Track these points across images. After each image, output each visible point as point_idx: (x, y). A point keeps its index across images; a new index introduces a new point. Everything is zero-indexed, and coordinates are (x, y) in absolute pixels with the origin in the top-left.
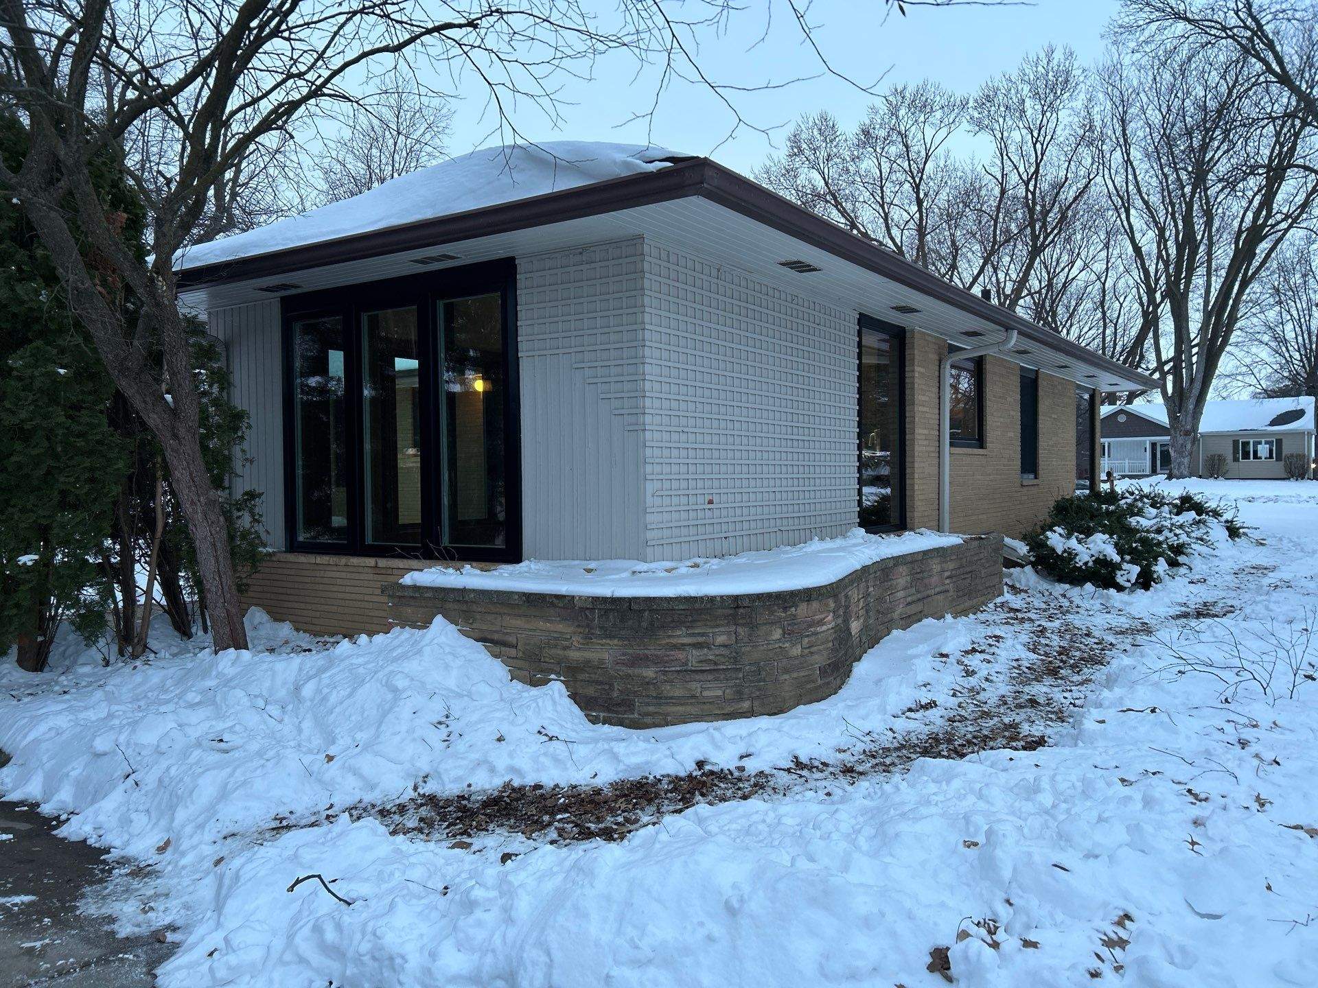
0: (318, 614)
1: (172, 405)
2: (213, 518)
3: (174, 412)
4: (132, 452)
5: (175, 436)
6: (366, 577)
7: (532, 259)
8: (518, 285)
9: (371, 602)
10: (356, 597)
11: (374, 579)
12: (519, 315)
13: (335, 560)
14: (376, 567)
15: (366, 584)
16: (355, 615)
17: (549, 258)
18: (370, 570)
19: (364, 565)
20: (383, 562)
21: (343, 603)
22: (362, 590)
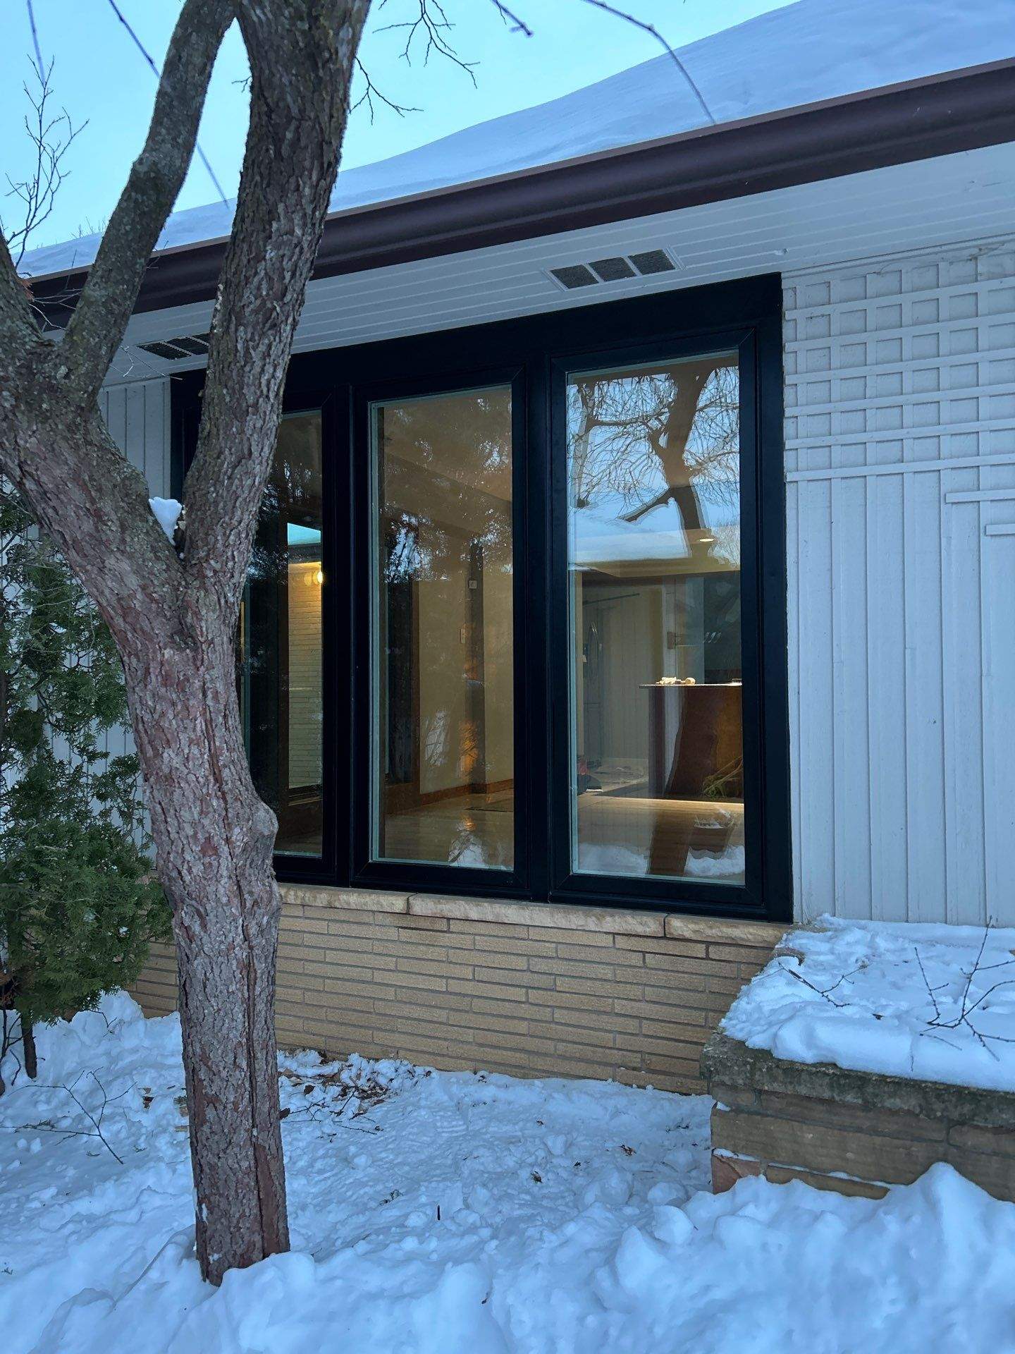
5: (184, 635)
6: (377, 933)
7: (827, 277)
8: (787, 331)
9: (392, 986)
10: (354, 973)
11: (403, 939)
12: (788, 395)
13: (300, 894)
14: (407, 914)
15: (379, 948)
16: (350, 1010)
17: (878, 273)
18: (389, 920)
19: (375, 908)
20: (424, 904)
21: (317, 984)
22: (366, 959)
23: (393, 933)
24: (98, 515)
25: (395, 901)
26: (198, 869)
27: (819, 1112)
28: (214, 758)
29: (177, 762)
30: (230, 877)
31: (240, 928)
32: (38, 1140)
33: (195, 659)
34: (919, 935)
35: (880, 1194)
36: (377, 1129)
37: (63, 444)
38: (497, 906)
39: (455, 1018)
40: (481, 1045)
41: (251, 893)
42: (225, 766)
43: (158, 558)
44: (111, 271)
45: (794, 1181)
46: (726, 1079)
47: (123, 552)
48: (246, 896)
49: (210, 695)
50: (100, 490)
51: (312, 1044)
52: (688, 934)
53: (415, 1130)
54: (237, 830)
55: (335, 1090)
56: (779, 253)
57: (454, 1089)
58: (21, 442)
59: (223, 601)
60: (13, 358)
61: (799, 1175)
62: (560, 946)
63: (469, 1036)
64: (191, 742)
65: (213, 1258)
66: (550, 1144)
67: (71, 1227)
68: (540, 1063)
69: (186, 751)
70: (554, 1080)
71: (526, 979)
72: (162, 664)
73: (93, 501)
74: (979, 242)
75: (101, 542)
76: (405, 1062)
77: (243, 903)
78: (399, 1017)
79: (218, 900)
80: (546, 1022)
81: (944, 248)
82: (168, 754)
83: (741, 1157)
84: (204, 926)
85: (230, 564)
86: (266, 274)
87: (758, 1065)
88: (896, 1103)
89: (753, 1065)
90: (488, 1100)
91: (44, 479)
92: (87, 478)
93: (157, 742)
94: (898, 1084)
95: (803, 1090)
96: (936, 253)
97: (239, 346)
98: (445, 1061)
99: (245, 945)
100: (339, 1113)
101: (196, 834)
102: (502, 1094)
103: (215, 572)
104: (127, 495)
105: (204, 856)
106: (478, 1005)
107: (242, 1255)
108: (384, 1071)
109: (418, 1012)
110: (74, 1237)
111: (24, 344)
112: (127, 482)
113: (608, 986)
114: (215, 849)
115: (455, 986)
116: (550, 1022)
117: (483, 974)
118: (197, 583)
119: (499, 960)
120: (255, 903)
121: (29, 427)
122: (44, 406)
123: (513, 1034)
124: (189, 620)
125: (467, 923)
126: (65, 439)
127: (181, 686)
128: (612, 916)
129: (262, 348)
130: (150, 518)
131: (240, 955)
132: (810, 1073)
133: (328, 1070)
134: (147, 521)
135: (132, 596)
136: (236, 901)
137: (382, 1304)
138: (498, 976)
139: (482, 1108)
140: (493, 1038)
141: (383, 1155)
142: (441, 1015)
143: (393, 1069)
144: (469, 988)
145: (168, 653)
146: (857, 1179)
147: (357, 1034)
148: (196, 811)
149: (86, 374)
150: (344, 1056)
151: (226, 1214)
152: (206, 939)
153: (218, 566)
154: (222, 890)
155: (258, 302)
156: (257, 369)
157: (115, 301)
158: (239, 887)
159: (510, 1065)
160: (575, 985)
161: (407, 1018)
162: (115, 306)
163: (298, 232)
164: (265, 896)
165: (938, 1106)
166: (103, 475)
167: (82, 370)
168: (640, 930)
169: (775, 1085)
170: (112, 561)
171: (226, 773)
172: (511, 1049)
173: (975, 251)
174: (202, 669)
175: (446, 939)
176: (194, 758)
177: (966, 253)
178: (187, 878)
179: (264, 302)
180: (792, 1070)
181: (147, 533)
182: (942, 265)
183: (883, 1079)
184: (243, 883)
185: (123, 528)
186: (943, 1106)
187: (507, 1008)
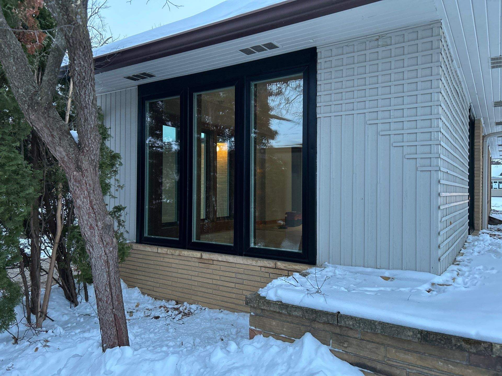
0: (158, 285)
1: (77, 140)
2: (108, 240)
3: (79, 147)
4: (41, 180)
5: (79, 168)
6: (193, 264)
7: (331, 48)
8: (318, 67)
9: (197, 281)
10: (186, 277)
11: (200, 266)
12: (319, 88)
13: (171, 251)
14: (201, 258)
15: (193, 269)
16: (185, 288)
17: (347, 46)
18: (196, 260)
19: (192, 256)
20: (206, 255)
21: (176, 280)
22: (190, 272)
23: (197, 264)
24: (52, 136)
25: (197, 254)
26: (89, 233)
27: (277, 316)
28: (91, 202)
29: (80, 203)
30: (98, 236)
31: (103, 251)
32: (83, 318)
33: (82, 175)
34: (353, 270)
35: (292, 341)
36: (183, 323)
37: (41, 117)
38: (227, 256)
39: (214, 292)
40: (222, 301)
41: (105, 241)
42: (94, 205)
43: (71, 147)
44: (49, 72)
45: (270, 337)
46: (252, 305)
47: (60, 146)
48: (104, 242)
49: (88, 185)
50: (53, 129)
51: (174, 299)
52: (282, 267)
53: (194, 325)
54: (99, 223)
55: (177, 312)
56: (312, 41)
57: (211, 314)
58: (31, 117)
59: (90, 159)
60: (28, 96)
61: (272, 335)
62: (245, 270)
63: (218, 298)
64: (84, 198)
65: (105, 345)
66: (232, 331)
67: (79, 339)
68: (239, 308)
69: (83, 200)
70: (242, 313)
71: (235, 280)
72: (74, 176)
73: (51, 132)
74: (379, 34)
75: (54, 143)
76: (200, 306)
77: (103, 243)
78: (199, 291)
79: (96, 242)
80: (241, 294)
81: (367, 37)
82: (78, 201)
83: (257, 329)
84: (93, 250)
85: (92, 149)
86: (78, 73)
87: (260, 301)
88: (295, 313)
89: (259, 301)
90: (220, 318)
91: (37, 127)
92: (49, 126)
93: (75, 198)
94: (296, 307)
95: (272, 309)
96: (365, 38)
97: (78, 91)
98: (211, 306)
99: (106, 256)
100: (174, 319)
101: (87, 223)
102: (225, 317)
103: (87, 151)
104: (61, 130)
105: (90, 230)
106: (221, 288)
107: (112, 345)
108: (193, 308)
109: (204, 290)
110: (79, 342)
111: (31, 91)
112: (61, 127)
113: (259, 283)
114: (93, 228)
115: (215, 282)
116: (242, 295)
117: (223, 278)
118: (82, 154)
119: (227, 274)
120: (107, 244)
121: (32, 113)
122: (36, 108)
123: (231, 298)
124: (79, 164)
125: (218, 262)
126: (42, 116)
127: (79, 182)
128: (260, 261)
129: (83, 92)
130: (69, 137)
131: (104, 258)
132: (273, 304)
133: (176, 306)
134: (68, 137)
135: (64, 157)
136: (101, 243)
137: (148, 362)
138: (227, 279)
139: (218, 320)
140: (225, 299)
141: (181, 330)
142: (210, 291)
143: (196, 307)
144: (219, 283)
145: (75, 173)
146: (287, 337)
147: (187, 296)
148: (87, 217)
149: (46, 99)
150: (182, 303)
151: (106, 333)
152: (94, 253)
153: (88, 149)
154: (96, 239)
155: (79, 80)
156: (84, 97)
157: (50, 80)
158: (102, 239)
159: (231, 308)
160: (249, 283)
161: (201, 292)
162: (50, 81)
163: (82, 63)
164: (110, 242)
165: (306, 315)
166: (54, 125)
167: (44, 98)
168: (268, 265)
169: (264, 307)
170: (58, 148)
171: (95, 207)
172: (230, 303)
173: (378, 37)
174: (85, 177)
175: (212, 267)
176: (85, 202)
177: (374, 38)
178: (87, 236)
179: (80, 80)
180: (269, 302)
181: (68, 140)
182: (367, 43)
183: (293, 306)
184: (103, 238)
185: (60, 139)
186: (308, 315)
187: (229, 290)
